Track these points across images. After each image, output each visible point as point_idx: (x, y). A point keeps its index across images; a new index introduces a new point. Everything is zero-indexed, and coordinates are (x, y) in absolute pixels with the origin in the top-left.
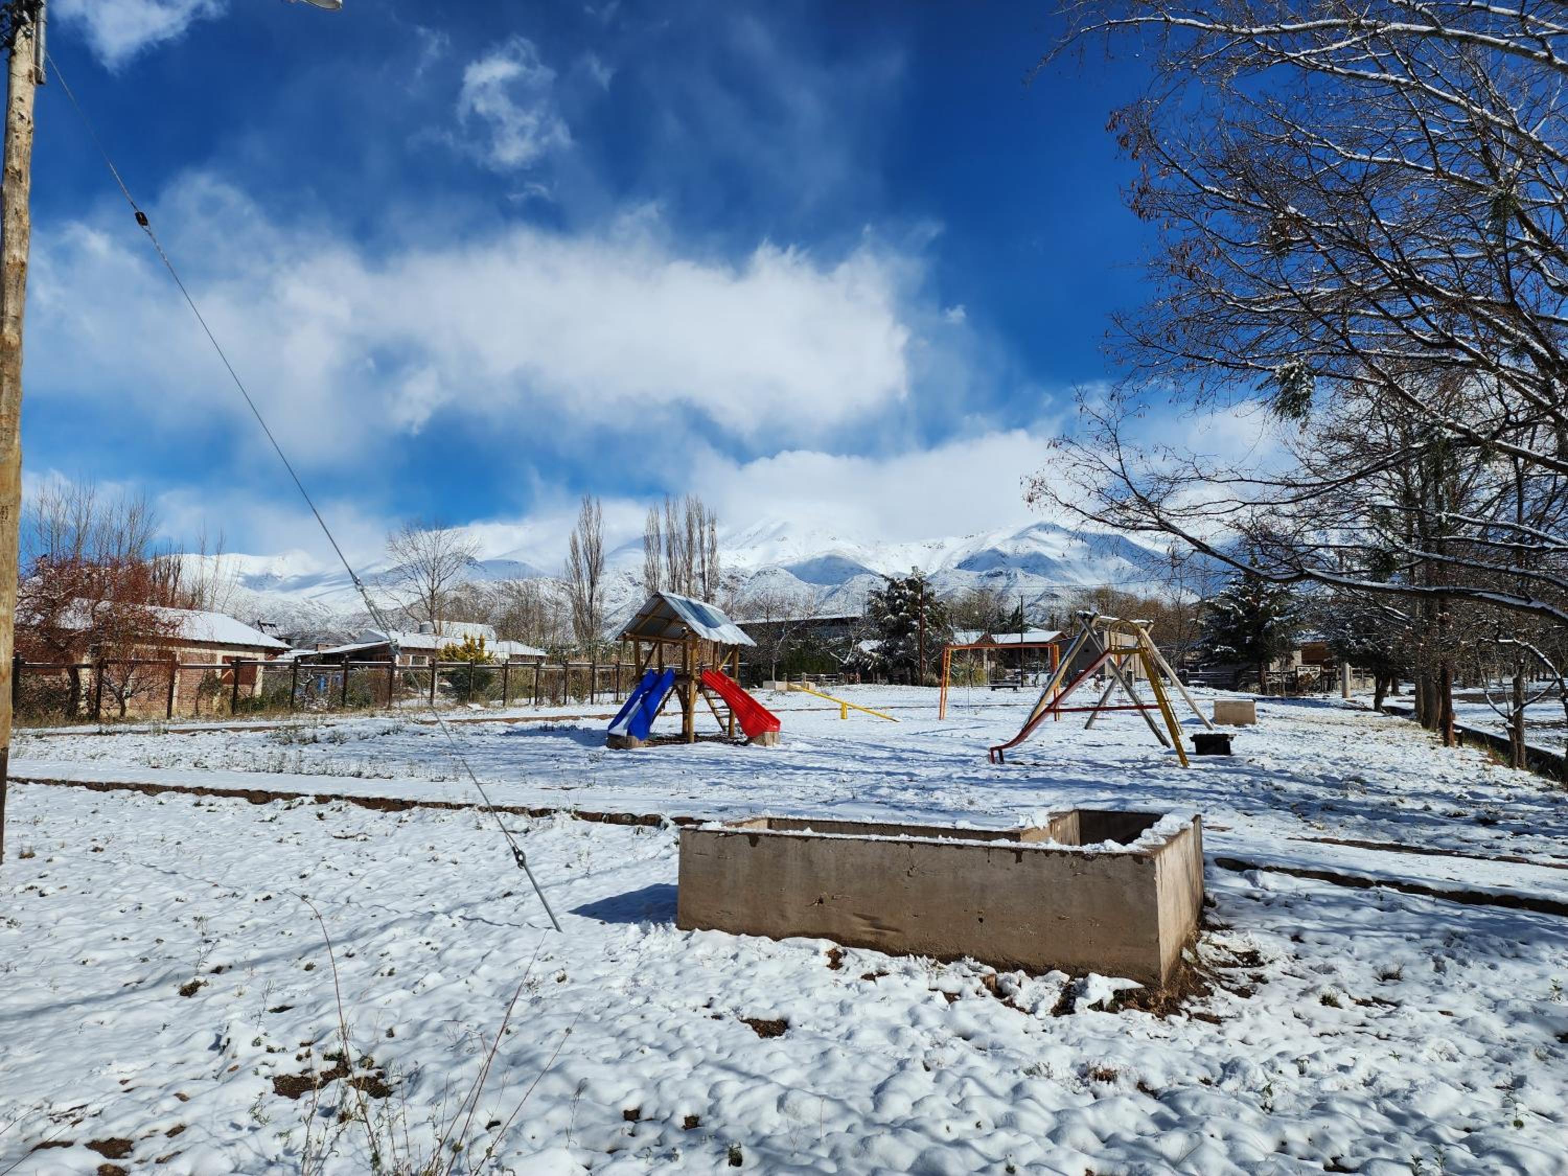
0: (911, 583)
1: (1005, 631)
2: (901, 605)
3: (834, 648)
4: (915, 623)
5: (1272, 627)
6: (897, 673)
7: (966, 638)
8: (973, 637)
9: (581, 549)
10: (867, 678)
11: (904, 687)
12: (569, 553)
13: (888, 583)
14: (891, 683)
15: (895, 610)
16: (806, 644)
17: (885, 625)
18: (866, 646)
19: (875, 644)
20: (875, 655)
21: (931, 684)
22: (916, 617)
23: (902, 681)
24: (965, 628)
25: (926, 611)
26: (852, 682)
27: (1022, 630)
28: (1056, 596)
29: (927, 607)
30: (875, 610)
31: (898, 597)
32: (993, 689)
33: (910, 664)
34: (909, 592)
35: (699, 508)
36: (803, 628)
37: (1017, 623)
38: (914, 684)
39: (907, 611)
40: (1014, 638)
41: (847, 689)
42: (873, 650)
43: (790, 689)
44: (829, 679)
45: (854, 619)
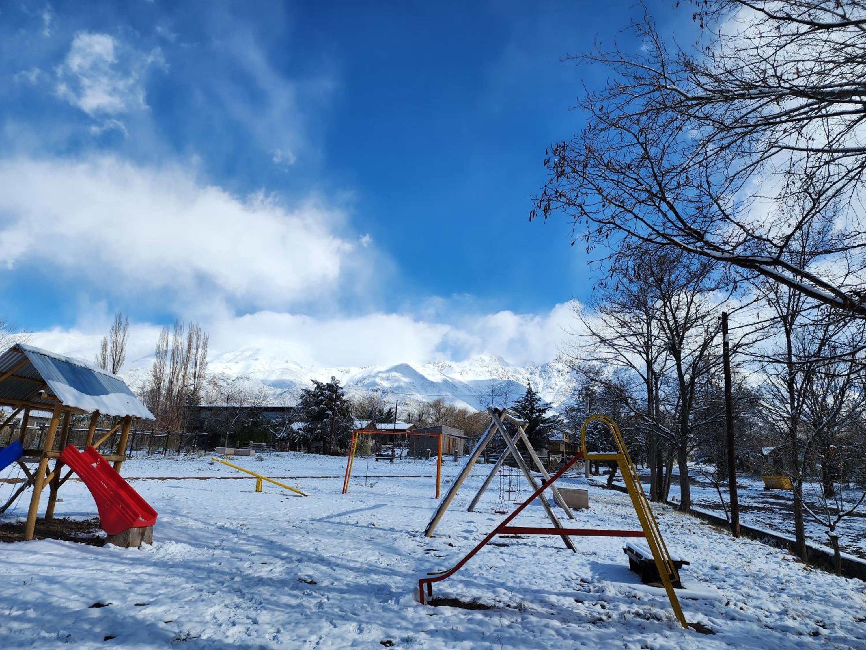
0: (329, 386)
1: (383, 421)
2: (322, 401)
3: (274, 427)
4: (329, 412)
6: (314, 445)
7: (360, 424)
8: (365, 423)
9: (109, 349)
10: (294, 447)
11: (317, 455)
12: (99, 351)
13: (315, 386)
14: (309, 453)
15: (317, 404)
16: (255, 424)
17: (310, 413)
18: (295, 426)
19: (302, 425)
20: (300, 432)
21: (336, 454)
22: (330, 409)
23: (317, 452)
24: (360, 418)
25: (338, 405)
26: (283, 450)
27: (394, 421)
29: (339, 403)
30: (305, 403)
31: (320, 395)
32: (377, 460)
33: (323, 439)
34: (328, 393)
35: (198, 331)
36: (256, 411)
37: (389, 417)
38: (324, 454)
39: (325, 405)
40: (391, 426)
41: (278, 456)
42: (300, 429)
43: (235, 454)
44: (268, 447)
45: (291, 408)
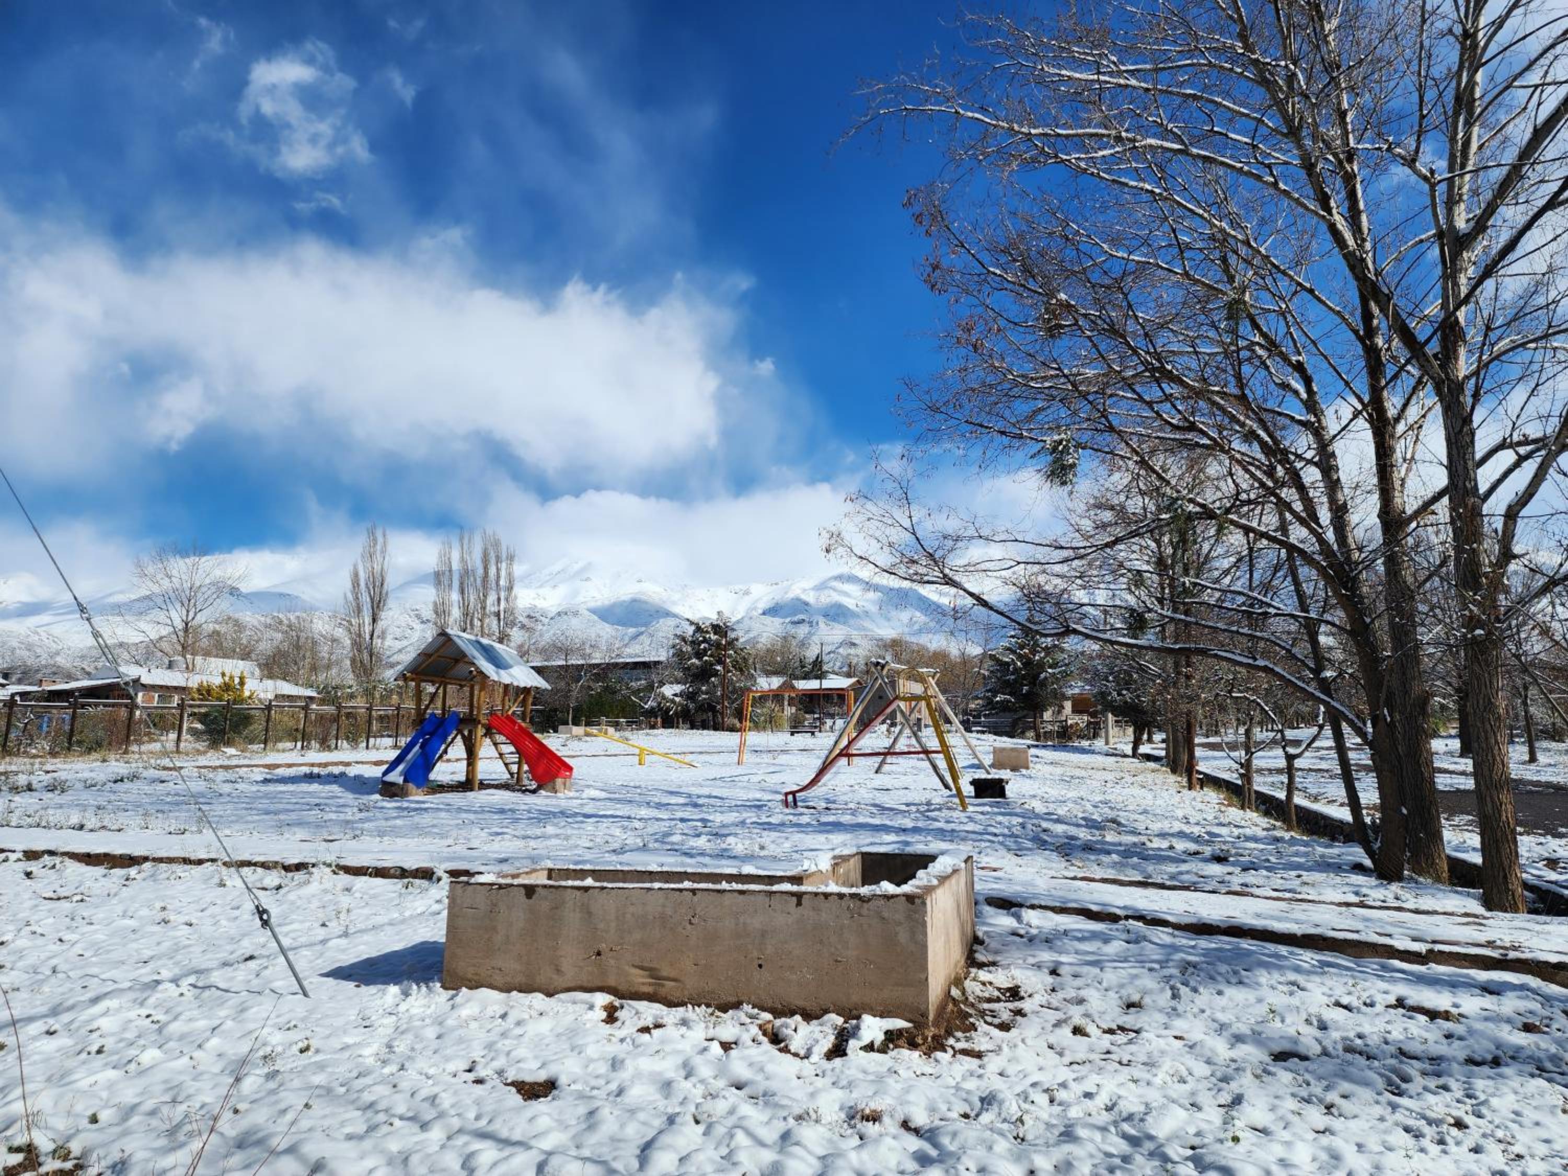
0: (716, 628)
1: (806, 677)
2: (705, 650)
3: (636, 692)
4: (719, 668)
5: (1046, 678)
6: (699, 718)
7: (768, 683)
8: (776, 682)
9: (362, 584)
10: (668, 723)
11: (705, 732)
12: (349, 585)
13: (693, 628)
14: (692, 728)
15: (699, 655)
16: (606, 689)
17: (688, 669)
18: (669, 690)
19: (678, 688)
20: (677, 699)
21: (732, 729)
22: (720, 662)
23: (704, 726)
24: (768, 674)
25: (730, 656)
26: (653, 727)
27: (821, 676)
28: (854, 644)
29: (731, 652)
30: (680, 654)
31: (703, 642)
32: (792, 734)
33: (712, 709)
34: (714, 637)
35: (497, 544)
36: (603, 671)
37: (817, 670)
38: (716, 729)
39: (711, 656)
40: (813, 684)
41: (648, 734)
42: (675, 695)
43: (587, 734)
44: (629, 724)
45: (657, 663)
